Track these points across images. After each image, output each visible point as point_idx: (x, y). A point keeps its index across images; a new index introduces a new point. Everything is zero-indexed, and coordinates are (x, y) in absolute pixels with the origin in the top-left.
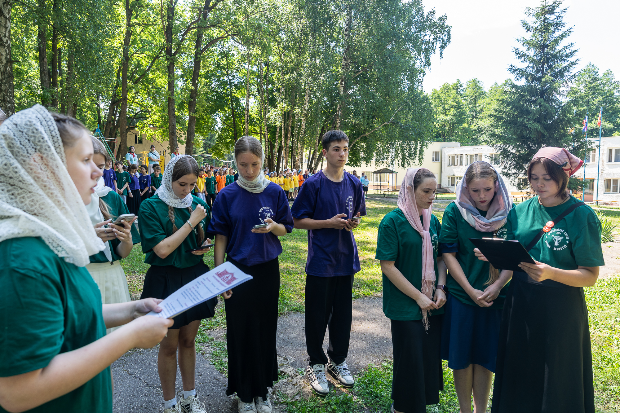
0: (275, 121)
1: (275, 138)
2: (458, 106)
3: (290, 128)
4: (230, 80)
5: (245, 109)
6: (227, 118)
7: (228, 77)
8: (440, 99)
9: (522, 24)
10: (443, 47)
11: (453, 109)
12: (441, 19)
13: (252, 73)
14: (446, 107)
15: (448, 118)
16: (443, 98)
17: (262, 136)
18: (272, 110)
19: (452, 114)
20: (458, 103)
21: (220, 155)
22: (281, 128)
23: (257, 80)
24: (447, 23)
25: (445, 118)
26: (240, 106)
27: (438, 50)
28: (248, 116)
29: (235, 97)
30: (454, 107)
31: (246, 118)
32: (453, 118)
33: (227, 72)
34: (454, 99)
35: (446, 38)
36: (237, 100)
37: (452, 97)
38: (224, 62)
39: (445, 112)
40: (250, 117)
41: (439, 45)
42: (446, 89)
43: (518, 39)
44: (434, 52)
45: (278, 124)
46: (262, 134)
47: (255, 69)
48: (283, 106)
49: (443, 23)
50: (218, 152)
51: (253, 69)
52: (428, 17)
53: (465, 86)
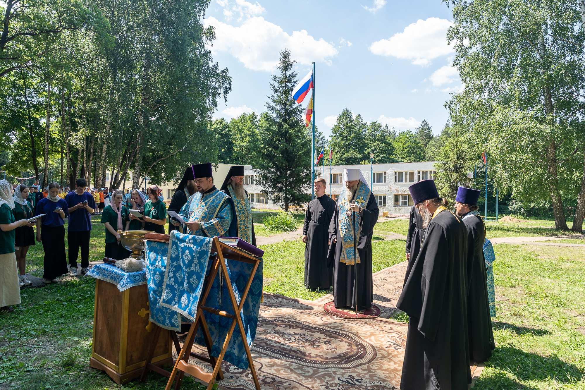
0: (76, 144)
1: (77, 158)
2: (253, 135)
3: (92, 151)
4: (28, 101)
5: (45, 129)
6: (24, 137)
7: (26, 98)
8: (238, 127)
9: (271, 87)
10: (226, 93)
11: (248, 137)
12: (223, 71)
13: (53, 94)
14: (243, 135)
15: (245, 144)
16: (240, 127)
17: (64, 155)
18: (74, 134)
19: (248, 141)
20: (253, 132)
21: (16, 173)
22: (83, 150)
23: (59, 101)
24: (228, 75)
25: (242, 144)
26: (39, 126)
27: (222, 95)
28: (48, 137)
29: (34, 118)
30: (249, 135)
31: (46, 139)
32: (248, 144)
33: (25, 92)
34: (249, 129)
35: (228, 86)
36: (37, 121)
37: (248, 127)
38: (21, 82)
39: (242, 139)
40: (51, 137)
41: (223, 91)
42: (243, 119)
43: (269, 97)
44: (219, 96)
45: (80, 147)
46: (64, 153)
47: (56, 90)
48: (84, 131)
49: (226, 74)
50: (14, 170)
51: (54, 91)
52: (213, 69)
53: (259, 117)
